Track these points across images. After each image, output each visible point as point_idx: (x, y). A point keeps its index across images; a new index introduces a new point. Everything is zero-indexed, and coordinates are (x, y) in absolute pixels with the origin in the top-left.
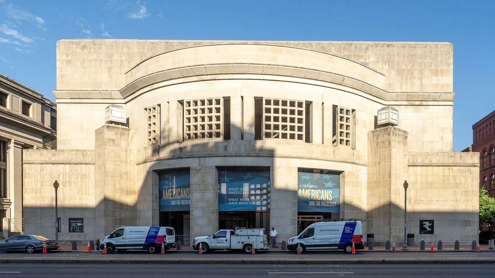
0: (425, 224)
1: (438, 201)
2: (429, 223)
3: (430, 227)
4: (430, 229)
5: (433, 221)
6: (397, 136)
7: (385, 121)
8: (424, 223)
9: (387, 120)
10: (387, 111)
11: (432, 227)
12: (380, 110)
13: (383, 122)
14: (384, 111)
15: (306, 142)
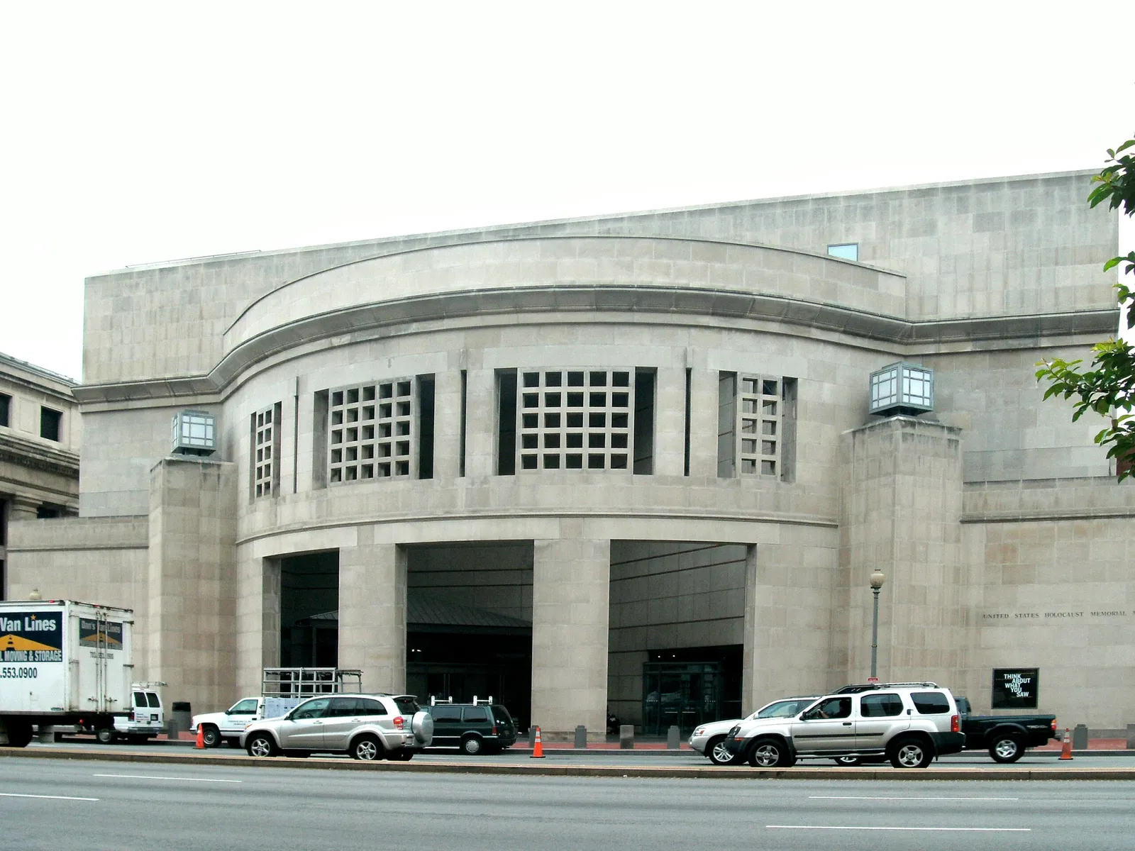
0: (1010, 681)
1: (1054, 615)
2: (1022, 677)
3: (1024, 687)
4: (1026, 694)
5: (1036, 671)
6: (916, 439)
7: (889, 403)
8: (1007, 676)
9: (894, 400)
10: (894, 374)
11: (1032, 687)
12: (875, 374)
13: (885, 403)
14: (887, 376)
15: (637, 471)
